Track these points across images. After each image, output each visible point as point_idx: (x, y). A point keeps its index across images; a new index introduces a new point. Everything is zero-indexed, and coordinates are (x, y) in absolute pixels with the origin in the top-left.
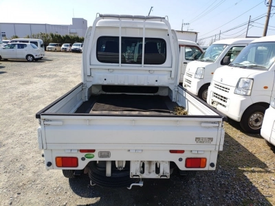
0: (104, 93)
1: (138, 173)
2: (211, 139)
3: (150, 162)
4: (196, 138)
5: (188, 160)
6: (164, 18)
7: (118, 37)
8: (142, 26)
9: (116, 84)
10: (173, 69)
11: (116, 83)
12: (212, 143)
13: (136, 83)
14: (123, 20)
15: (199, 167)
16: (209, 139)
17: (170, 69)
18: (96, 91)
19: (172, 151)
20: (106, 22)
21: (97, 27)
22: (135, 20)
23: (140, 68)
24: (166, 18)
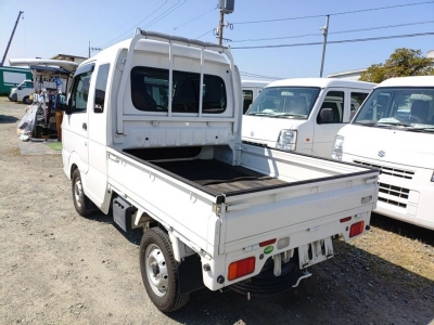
1: (307, 261)
3: (315, 243)
5: (353, 227)
7: (167, 71)
9: (163, 145)
11: (163, 143)
12: (372, 201)
13: (191, 142)
14: (175, 44)
15: (359, 234)
17: (232, 120)
19: (342, 221)
20: (145, 43)
21: (135, 51)
22: (192, 47)
23: (197, 119)
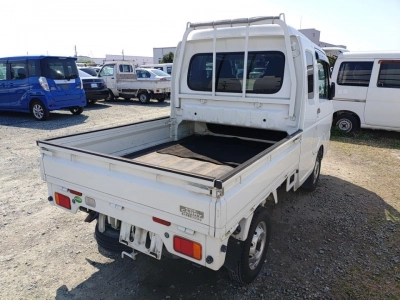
0: (211, 134)
1: (128, 240)
2: (201, 214)
3: (141, 230)
4: (181, 207)
5: (177, 239)
6: (278, 18)
8: (243, 34)
9: (208, 121)
10: (292, 103)
12: (203, 221)
13: (234, 122)
14: (219, 28)
15: (192, 256)
16: (199, 212)
17: (287, 102)
18: (201, 130)
19: (156, 220)
20: (202, 34)
21: (188, 42)
22: (235, 27)
23: (240, 99)
24: (282, 18)
